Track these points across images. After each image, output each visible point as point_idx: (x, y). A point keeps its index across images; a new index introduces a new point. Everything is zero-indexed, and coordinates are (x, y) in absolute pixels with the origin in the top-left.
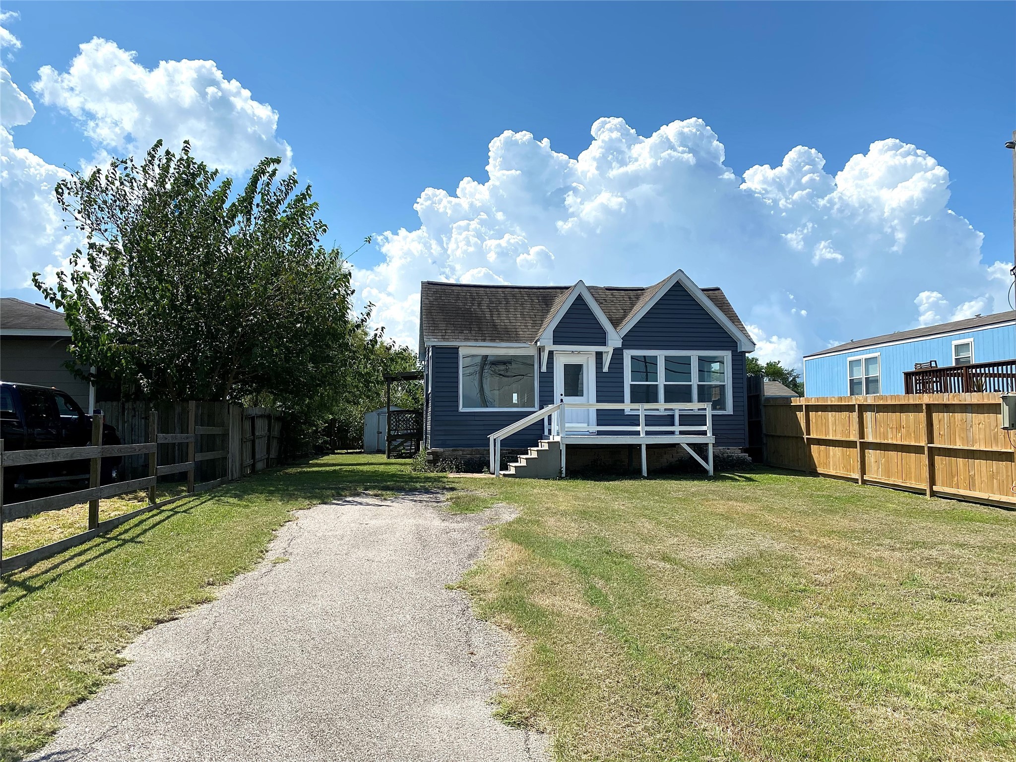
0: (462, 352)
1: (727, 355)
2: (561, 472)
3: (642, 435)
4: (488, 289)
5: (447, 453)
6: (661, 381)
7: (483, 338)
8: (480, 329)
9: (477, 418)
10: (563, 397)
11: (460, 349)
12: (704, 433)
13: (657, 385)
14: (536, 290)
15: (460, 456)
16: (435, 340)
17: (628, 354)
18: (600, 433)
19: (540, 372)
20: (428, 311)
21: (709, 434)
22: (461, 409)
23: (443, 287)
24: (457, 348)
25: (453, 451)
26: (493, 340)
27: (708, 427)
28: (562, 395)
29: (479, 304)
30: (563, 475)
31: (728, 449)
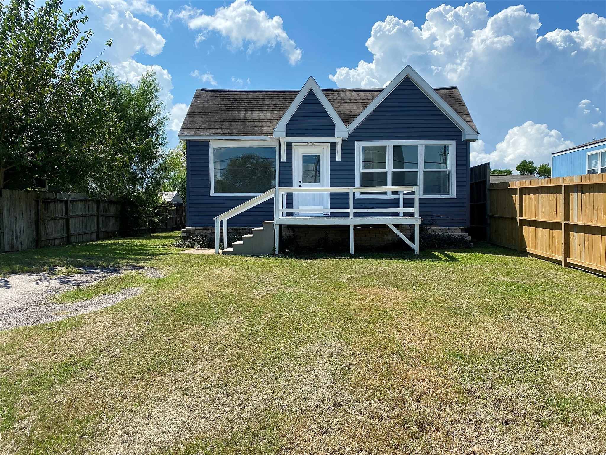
0: (212, 145)
1: (452, 144)
2: (274, 250)
3: (351, 216)
4: (251, 94)
5: (199, 231)
6: (390, 169)
7: (230, 132)
8: (231, 125)
9: (226, 202)
10: (301, 184)
11: (210, 143)
12: (412, 214)
13: (385, 172)
14: (292, 93)
15: (210, 233)
16: (188, 134)
17: (359, 145)
18: (332, 215)
19: (280, 162)
20: (193, 111)
21: (416, 215)
22: (212, 194)
23: (213, 93)
24: (207, 143)
25: (204, 229)
26: (238, 134)
27: (415, 209)
28: (300, 182)
29: (239, 105)
30: (277, 252)
31: (449, 229)
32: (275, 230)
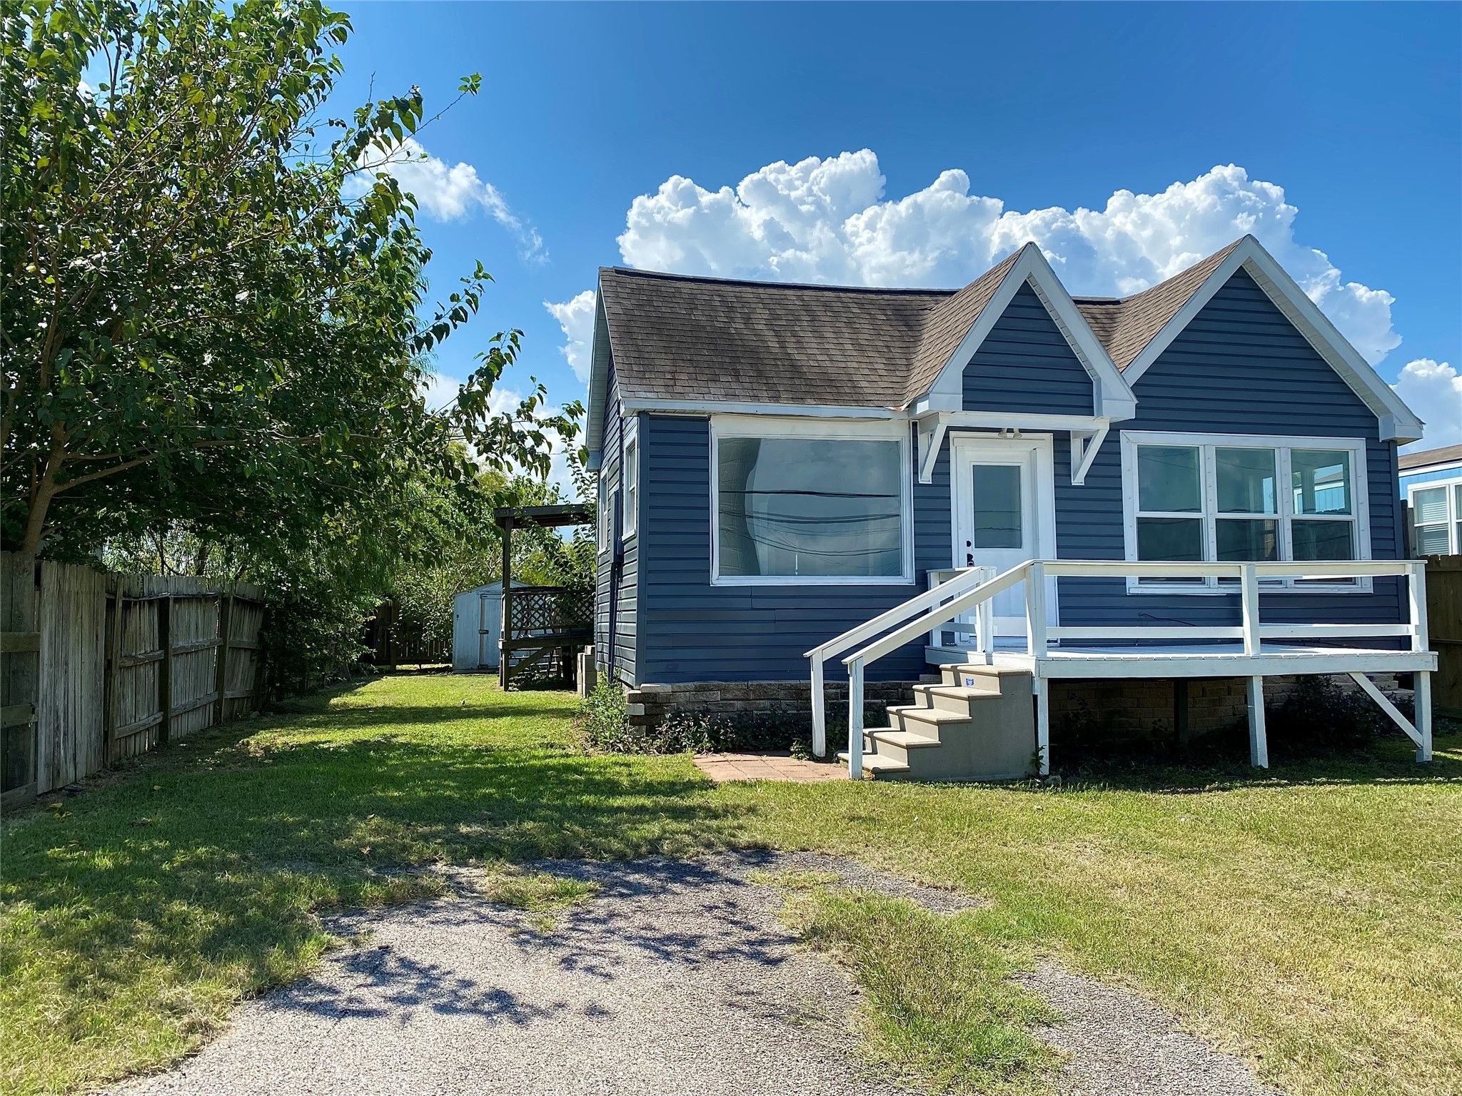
0: (720, 429)
1: (1356, 447)
2: (1037, 761)
3: (1250, 648)
4: (761, 290)
5: (682, 698)
6: (1209, 513)
7: (771, 394)
8: (760, 374)
9: (758, 603)
10: (972, 550)
11: (712, 422)
13: (1199, 520)
14: (873, 296)
15: (716, 703)
16: (649, 395)
17: (1131, 442)
19: (916, 485)
20: (622, 329)
21: (1419, 644)
22: (718, 579)
23: (653, 281)
24: (700, 424)
25: (697, 690)
26: (798, 399)
27: (1416, 626)
28: (969, 544)
29: (747, 320)
32: (1035, 697)
